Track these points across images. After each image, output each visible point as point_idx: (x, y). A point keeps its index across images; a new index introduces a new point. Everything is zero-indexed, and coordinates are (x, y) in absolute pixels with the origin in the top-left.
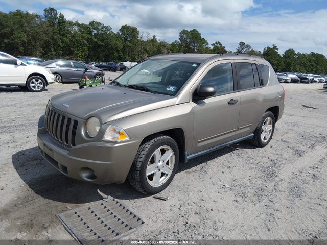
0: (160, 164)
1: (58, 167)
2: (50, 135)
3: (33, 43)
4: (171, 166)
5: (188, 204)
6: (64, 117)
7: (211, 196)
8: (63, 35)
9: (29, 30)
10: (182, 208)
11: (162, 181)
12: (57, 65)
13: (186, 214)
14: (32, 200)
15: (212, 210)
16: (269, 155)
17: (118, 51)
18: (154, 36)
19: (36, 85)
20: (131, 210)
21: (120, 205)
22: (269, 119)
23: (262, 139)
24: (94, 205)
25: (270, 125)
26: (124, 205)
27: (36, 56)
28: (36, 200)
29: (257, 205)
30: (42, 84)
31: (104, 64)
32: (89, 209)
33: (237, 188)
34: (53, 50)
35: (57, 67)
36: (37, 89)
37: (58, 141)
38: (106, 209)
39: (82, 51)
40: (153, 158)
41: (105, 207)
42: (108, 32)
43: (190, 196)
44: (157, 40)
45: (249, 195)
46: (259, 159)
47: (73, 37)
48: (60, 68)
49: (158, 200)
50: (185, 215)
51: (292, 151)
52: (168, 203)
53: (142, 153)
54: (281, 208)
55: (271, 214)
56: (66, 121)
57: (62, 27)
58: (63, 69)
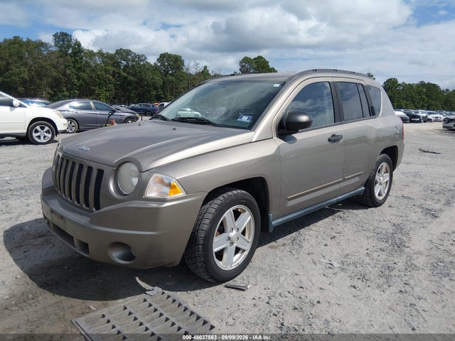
0: (233, 234)
1: (74, 245)
2: (61, 196)
3: (38, 82)
4: (250, 237)
5: (280, 294)
6: (81, 166)
7: (314, 281)
8: (80, 69)
9: (32, 63)
10: (272, 302)
11: (237, 260)
12: (71, 107)
13: (279, 310)
14: (33, 299)
15: (319, 302)
16: (388, 218)
17: (156, 89)
18: (206, 67)
19: (42, 134)
20: (192, 308)
21: (174, 301)
22: (384, 165)
23: (377, 195)
24: (132, 302)
25: (386, 174)
26: (180, 301)
27: (41, 98)
28: (40, 298)
29: (388, 292)
30: (49, 133)
31: (137, 106)
32: (125, 308)
33: (352, 268)
34: (65, 89)
35: (72, 110)
36: (42, 140)
37: (73, 204)
38: (152, 308)
39: (106, 91)
40: (222, 224)
41: (150, 305)
42: (142, 63)
43: (281, 282)
44: (210, 72)
45: (372, 278)
46: (375, 224)
47: (93, 70)
48: (75, 111)
49: (232, 290)
50: (278, 312)
51: (420, 210)
52: (248, 295)
53: (206, 216)
54: (424, 294)
55: (411, 304)
56: (85, 171)
57: (77, 58)
58: (80, 112)
